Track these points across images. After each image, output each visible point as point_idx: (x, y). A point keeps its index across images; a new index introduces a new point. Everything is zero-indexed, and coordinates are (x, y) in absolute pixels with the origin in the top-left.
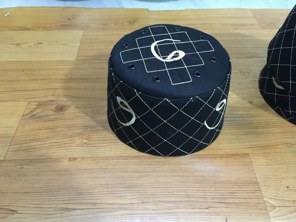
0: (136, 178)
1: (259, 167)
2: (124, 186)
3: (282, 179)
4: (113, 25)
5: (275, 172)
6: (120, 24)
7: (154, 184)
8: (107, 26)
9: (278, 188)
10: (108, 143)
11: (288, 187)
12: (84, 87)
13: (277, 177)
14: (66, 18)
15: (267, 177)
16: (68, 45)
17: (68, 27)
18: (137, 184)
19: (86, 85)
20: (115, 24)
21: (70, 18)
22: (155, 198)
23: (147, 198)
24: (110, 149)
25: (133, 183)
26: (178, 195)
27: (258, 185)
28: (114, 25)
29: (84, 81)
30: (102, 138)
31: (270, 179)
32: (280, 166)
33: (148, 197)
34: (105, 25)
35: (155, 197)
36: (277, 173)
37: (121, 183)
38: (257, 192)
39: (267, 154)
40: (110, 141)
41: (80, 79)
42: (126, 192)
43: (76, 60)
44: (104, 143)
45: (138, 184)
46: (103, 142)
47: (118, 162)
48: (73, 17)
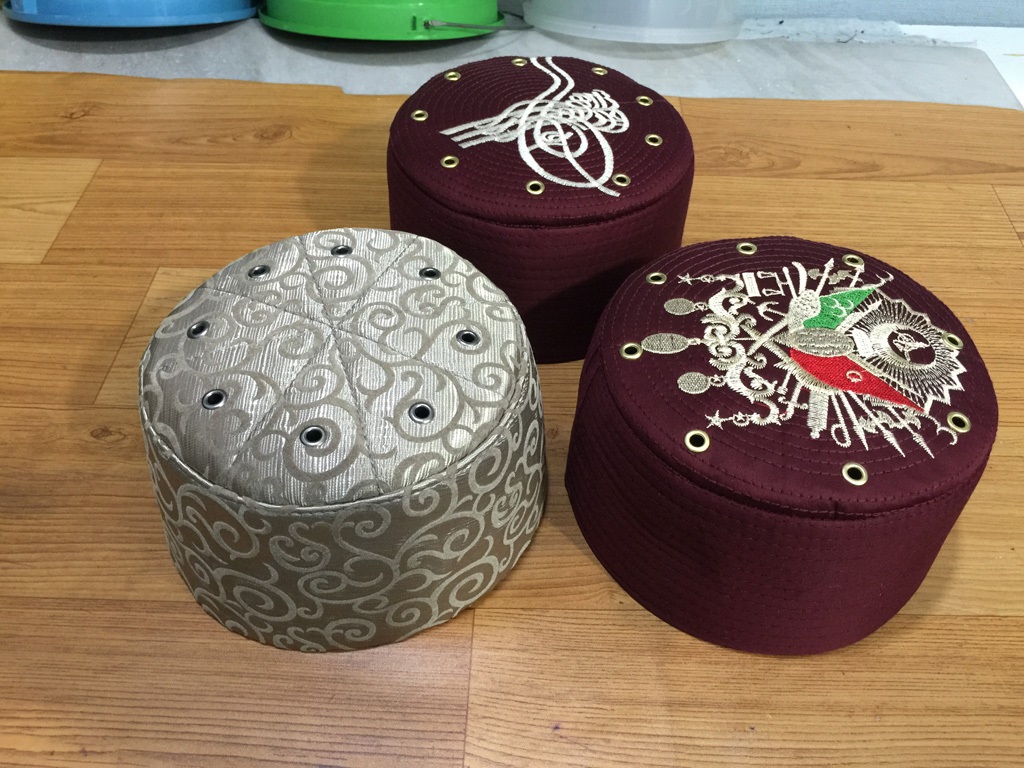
0: (90, 674)
1: (491, 653)
2: (47, 697)
3: (549, 698)
4: (204, 141)
5: (535, 676)
6: (230, 140)
7: (139, 696)
8: (186, 144)
9: (523, 727)
10: (47, 551)
11: (557, 728)
12: (37, 359)
13: (534, 692)
14: (63, 114)
15: (504, 690)
16: (38, 207)
17: (54, 147)
18: (85, 693)
19: (45, 351)
20: (213, 140)
21: (72, 114)
22: (127, 740)
23: (100, 739)
24: (45, 572)
25: (76, 687)
26: (201, 734)
27: (464, 713)
28: (209, 141)
29: (42, 335)
30: (31, 534)
31: (510, 697)
32: (558, 655)
33: (104, 737)
34: (178, 141)
35: (128, 737)
36: (541, 676)
37: (40, 686)
38: (451, 737)
39: (534, 613)
40: (53, 546)
41: (32, 329)
42: (44, 715)
43: (42, 263)
44: (33, 552)
45: (90, 694)
46: (32, 547)
47: (53, 617)
48: (83, 111)
